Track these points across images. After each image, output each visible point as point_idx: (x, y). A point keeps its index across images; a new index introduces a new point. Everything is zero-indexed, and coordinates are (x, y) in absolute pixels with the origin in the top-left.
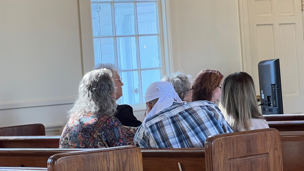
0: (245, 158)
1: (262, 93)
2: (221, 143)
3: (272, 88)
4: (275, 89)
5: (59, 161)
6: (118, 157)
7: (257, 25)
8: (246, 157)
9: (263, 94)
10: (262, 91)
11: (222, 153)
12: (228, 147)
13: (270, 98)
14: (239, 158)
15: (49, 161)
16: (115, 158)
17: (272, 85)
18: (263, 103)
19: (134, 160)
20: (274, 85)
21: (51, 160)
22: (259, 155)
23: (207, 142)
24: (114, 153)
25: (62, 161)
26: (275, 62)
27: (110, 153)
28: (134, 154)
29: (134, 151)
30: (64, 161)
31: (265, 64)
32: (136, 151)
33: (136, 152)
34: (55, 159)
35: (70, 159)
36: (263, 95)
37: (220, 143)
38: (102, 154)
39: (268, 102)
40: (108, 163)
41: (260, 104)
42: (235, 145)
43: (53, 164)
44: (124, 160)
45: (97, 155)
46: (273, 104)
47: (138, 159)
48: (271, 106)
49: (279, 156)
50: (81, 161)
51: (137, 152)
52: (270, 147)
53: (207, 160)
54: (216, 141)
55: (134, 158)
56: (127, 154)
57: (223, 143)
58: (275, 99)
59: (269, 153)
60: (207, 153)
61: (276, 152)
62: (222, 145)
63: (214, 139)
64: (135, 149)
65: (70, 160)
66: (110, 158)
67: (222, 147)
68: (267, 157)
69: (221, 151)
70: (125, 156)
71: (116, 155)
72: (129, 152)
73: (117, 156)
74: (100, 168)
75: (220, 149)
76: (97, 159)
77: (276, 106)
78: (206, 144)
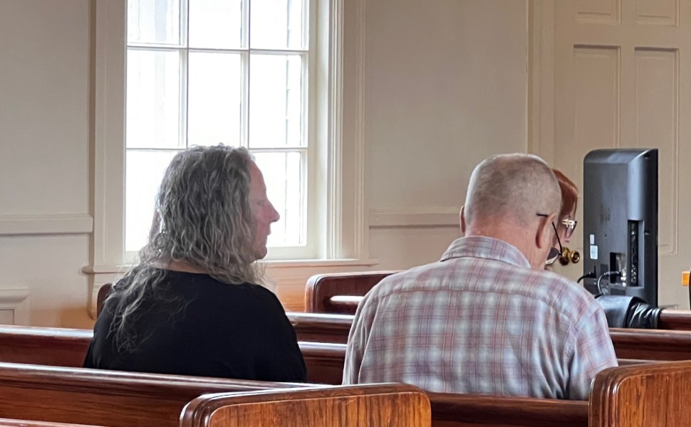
1: (592, 241)
2: (637, 390)
3: (630, 231)
4: (637, 235)
5: (217, 414)
6: (371, 413)
7: (576, 46)
9: (595, 245)
10: (592, 237)
11: (638, 421)
12: (654, 403)
13: (618, 258)
16: (362, 418)
17: (630, 222)
18: (593, 272)
20: (636, 223)
21: (191, 413)
24: (361, 402)
25: (224, 418)
26: (646, 158)
27: (351, 400)
28: (411, 409)
29: (411, 399)
30: (231, 417)
31: (610, 160)
32: (417, 398)
33: (416, 403)
34: (204, 410)
35: (246, 413)
36: (594, 248)
37: (635, 390)
38: (329, 401)
39: (611, 270)
42: (671, 397)
44: (384, 424)
45: (316, 404)
46: (629, 275)
47: (422, 422)
48: (621, 282)
50: (275, 419)
51: (419, 404)
54: (625, 384)
55: (411, 419)
56: (394, 405)
57: (643, 390)
58: (634, 264)
60: (596, 415)
62: (638, 397)
63: (619, 379)
64: (414, 395)
65: (245, 415)
66: (350, 416)
67: (638, 403)
69: (634, 413)
70: (389, 414)
71: (366, 409)
72: (399, 402)
73: (368, 411)
75: (634, 409)
76: (314, 416)
77: (637, 284)
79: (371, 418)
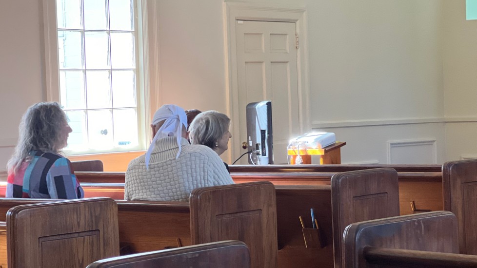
0: (236, 215)
1: (250, 139)
2: (209, 197)
3: (262, 134)
4: (265, 135)
5: (21, 213)
6: (91, 210)
7: (246, 63)
8: (236, 213)
10: (250, 137)
11: (209, 209)
12: (217, 201)
13: (258, 145)
14: (228, 215)
15: (9, 213)
16: (87, 212)
17: (262, 131)
18: (251, 151)
19: (109, 214)
20: (264, 131)
21: (10, 213)
22: (251, 213)
23: (193, 195)
24: (86, 206)
25: (24, 214)
27: (82, 205)
28: (109, 208)
29: (109, 204)
30: (27, 215)
31: (254, 107)
33: (111, 205)
34: (15, 212)
35: (34, 212)
36: (251, 142)
38: (72, 206)
39: (257, 150)
40: (79, 217)
41: (247, 151)
42: (224, 198)
43: (13, 217)
44: (97, 213)
46: (262, 152)
47: (114, 213)
48: (260, 155)
49: (273, 213)
50: (47, 214)
51: (113, 205)
52: (264, 203)
53: (192, 216)
54: (203, 194)
55: (109, 212)
56: (101, 207)
57: (211, 197)
58: (264, 147)
59: (262, 209)
60: (192, 207)
61: (270, 208)
62: (209, 199)
63: (200, 193)
64: (110, 202)
66: (81, 211)
67: (209, 202)
68: (260, 215)
69: (208, 206)
70: (99, 209)
72: (103, 205)
73: (89, 209)
74: (68, 223)
75: (208, 204)
76: (65, 213)
77: (265, 155)
78: (191, 197)
79: (91, 212)
